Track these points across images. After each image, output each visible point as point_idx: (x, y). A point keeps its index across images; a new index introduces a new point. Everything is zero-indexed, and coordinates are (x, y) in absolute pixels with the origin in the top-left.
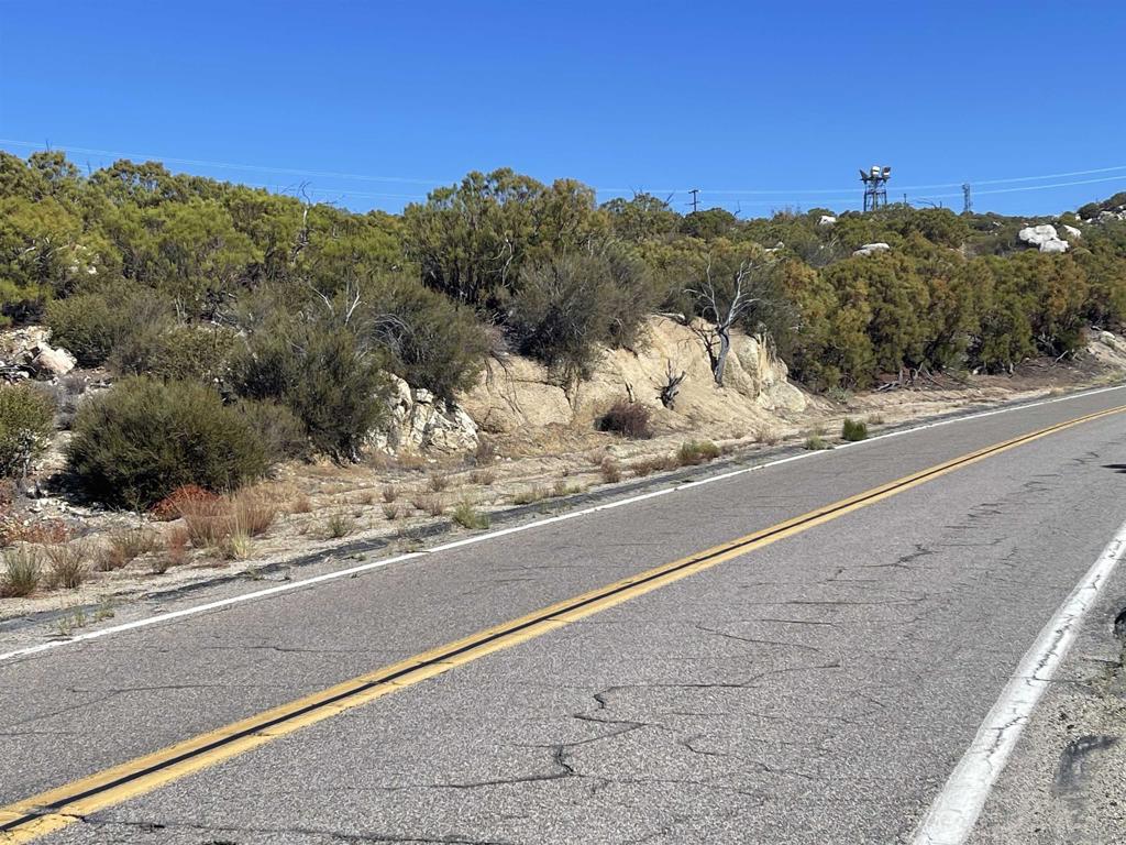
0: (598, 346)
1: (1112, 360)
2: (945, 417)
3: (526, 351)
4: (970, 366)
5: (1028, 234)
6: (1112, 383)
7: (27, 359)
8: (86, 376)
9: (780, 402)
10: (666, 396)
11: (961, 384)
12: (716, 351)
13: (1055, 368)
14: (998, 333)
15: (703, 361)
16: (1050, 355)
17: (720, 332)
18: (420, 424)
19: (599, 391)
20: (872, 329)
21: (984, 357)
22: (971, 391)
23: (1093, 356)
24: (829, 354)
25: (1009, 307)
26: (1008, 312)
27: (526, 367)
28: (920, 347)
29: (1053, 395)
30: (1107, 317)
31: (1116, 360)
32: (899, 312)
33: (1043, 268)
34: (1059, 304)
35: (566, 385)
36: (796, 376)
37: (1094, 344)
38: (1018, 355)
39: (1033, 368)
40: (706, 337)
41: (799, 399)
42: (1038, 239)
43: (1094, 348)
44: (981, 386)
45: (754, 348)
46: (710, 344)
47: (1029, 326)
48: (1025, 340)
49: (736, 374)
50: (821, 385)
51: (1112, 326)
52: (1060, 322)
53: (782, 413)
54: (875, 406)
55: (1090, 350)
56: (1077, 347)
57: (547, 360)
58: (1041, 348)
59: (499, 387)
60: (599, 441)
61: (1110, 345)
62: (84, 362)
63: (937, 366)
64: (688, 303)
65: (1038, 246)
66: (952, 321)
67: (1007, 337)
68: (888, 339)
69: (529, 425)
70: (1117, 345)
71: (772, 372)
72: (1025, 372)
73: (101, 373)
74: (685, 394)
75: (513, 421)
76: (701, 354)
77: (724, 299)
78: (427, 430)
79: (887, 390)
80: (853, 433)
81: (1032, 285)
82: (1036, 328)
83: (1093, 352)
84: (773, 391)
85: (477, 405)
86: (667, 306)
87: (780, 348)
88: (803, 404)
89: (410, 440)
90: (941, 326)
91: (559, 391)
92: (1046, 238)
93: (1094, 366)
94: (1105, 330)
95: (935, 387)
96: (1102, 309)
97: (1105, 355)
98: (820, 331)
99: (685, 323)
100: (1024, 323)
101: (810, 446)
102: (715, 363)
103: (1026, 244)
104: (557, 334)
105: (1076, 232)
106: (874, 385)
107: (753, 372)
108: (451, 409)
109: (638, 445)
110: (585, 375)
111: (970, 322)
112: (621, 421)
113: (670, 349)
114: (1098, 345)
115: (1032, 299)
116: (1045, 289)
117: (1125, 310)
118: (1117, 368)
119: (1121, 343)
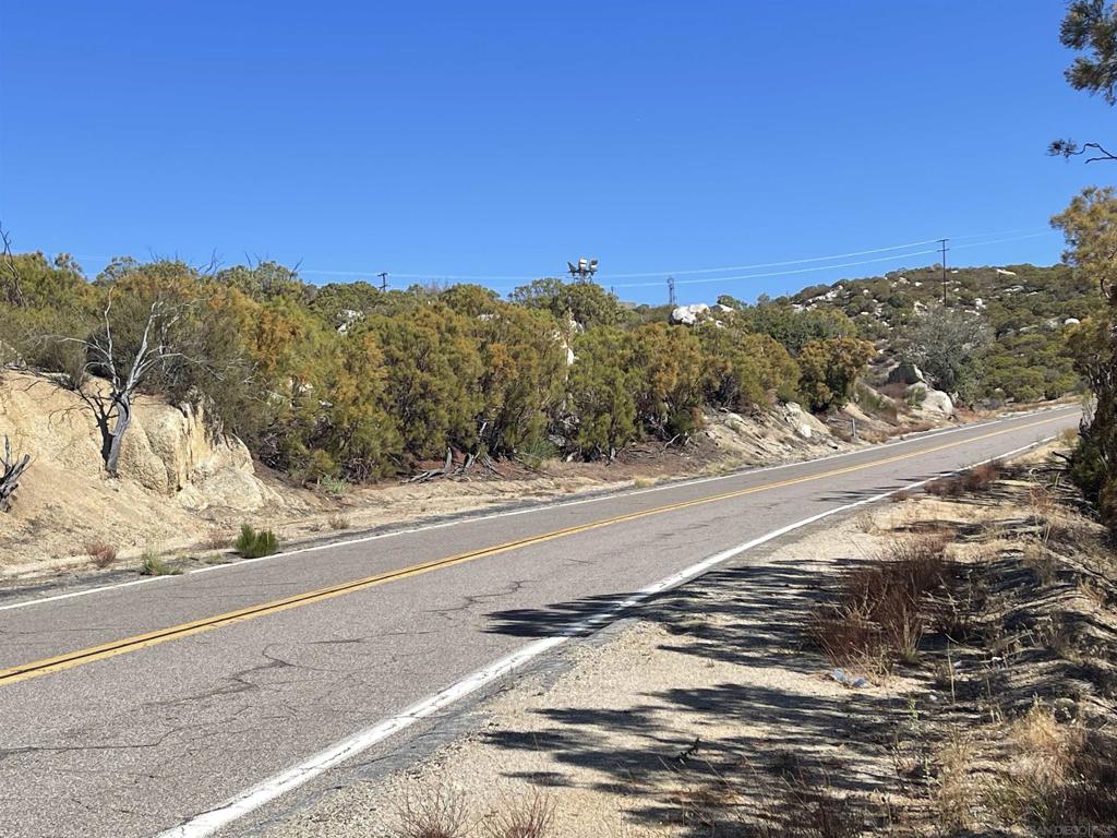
1: (734, 445)
4: (564, 451)
5: (682, 312)
6: (724, 472)
9: (218, 498)
12: (112, 423)
13: (665, 454)
14: (599, 413)
15: (89, 440)
16: (661, 440)
21: (580, 441)
23: (712, 441)
25: (611, 383)
26: (608, 388)
30: (737, 398)
31: (740, 446)
34: (669, 380)
37: (716, 427)
38: (619, 440)
39: (640, 454)
40: (101, 407)
42: (691, 319)
43: (714, 431)
46: (106, 417)
47: (632, 405)
48: (627, 422)
49: (140, 459)
51: (742, 409)
52: (672, 400)
55: (710, 434)
56: (691, 431)
58: (651, 431)
61: (735, 429)
63: (505, 451)
67: (607, 418)
68: (423, 416)
70: (743, 428)
72: (628, 459)
76: (88, 431)
79: (424, 480)
81: (640, 358)
82: (642, 408)
83: (712, 435)
84: (209, 484)
86: (48, 363)
88: (257, 500)
93: (712, 451)
94: (734, 412)
95: (493, 476)
96: (734, 389)
97: (727, 440)
99: (71, 386)
100: (626, 400)
101: (146, 572)
102: (109, 443)
103: (679, 324)
105: (728, 311)
106: (409, 474)
114: (718, 428)
115: (638, 373)
116: (652, 362)
117: (755, 390)
118: (738, 454)
119: (748, 426)
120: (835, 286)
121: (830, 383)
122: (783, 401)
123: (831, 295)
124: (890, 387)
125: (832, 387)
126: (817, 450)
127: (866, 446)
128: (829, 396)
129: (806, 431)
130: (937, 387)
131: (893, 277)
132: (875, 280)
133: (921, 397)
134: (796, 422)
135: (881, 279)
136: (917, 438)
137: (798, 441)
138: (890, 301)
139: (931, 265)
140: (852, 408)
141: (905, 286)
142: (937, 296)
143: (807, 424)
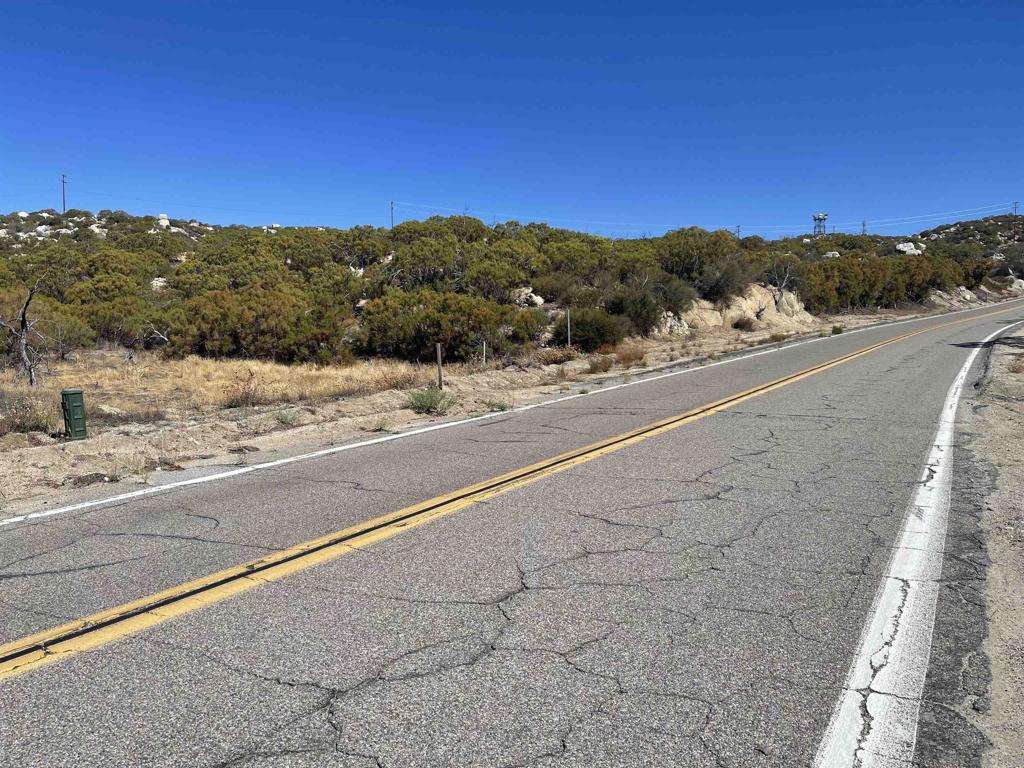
0: (734, 297)
1: (941, 303)
2: (872, 326)
3: (705, 297)
4: (876, 305)
5: (901, 247)
6: (942, 313)
7: (527, 300)
8: (549, 305)
9: (803, 318)
10: (758, 315)
11: (874, 312)
12: (777, 298)
13: (915, 306)
14: (890, 291)
15: (772, 302)
16: (913, 301)
17: (779, 290)
18: (668, 325)
19: (733, 313)
20: (837, 289)
21: (883, 301)
22: (879, 316)
23: (933, 301)
24: (821, 300)
25: (896, 280)
26: (895, 282)
27: (706, 304)
28: (857, 297)
29: (916, 317)
30: (939, 285)
31: (943, 303)
32: (850, 282)
33: (912, 263)
34: (919, 279)
35: (721, 311)
36: (807, 309)
37: (933, 296)
38: (898, 301)
39: (906, 306)
40: (773, 292)
41: (809, 318)
42: (905, 249)
43: (933, 298)
44: (883, 314)
45: (792, 297)
46: (775, 295)
47: (904, 288)
48: (902, 295)
49: (785, 307)
50: (817, 312)
51: (942, 289)
52: (919, 286)
53: (803, 323)
54: (839, 320)
56: (926, 297)
57: (713, 301)
58: (909, 298)
59: (696, 311)
60: (734, 332)
61: (941, 296)
62: (547, 301)
63: (864, 305)
64: (766, 278)
65: (905, 252)
66: (872, 286)
67: (894, 293)
68: (845, 294)
69: (707, 326)
70: (944, 296)
71: (799, 306)
72: (901, 308)
73: (553, 305)
74: (765, 315)
75: (701, 324)
76: (771, 299)
77: (781, 277)
78: (671, 327)
79: (843, 315)
80: (837, 331)
81: (907, 270)
82: (907, 290)
84: (799, 314)
85: (688, 318)
86: (758, 280)
87: (802, 298)
88: (812, 319)
89: (665, 331)
90: (867, 288)
91: (718, 313)
92: (908, 248)
93: (934, 306)
94: (939, 290)
95: (863, 314)
96: (939, 281)
97: (938, 301)
98: (817, 290)
99: (764, 287)
100: (902, 287)
101: (821, 336)
102: (776, 303)
103: (900, 252)
104: (718, 292)
105: (923, 246)
106: (837, 312)
107: (792, 306)
108: (680, 319)
109: (749, 334)
110: (728, 307)
111: (879, 287)
112: (742, 325)
113: (759, 297)
114: (935, 297)
115: (906, 277)
116: (913, 272)
117: (948, 282)
118: (944, 306)
119: (946, 296)
120: (955, 225)
121: (975, 277)
122: (958, 285)
123: (952, 229)
124: (997, 277)
125: (975, 279)
126: (974, 305)
127: (993, 304)
128: (973, 282)
129: (968, 297)
130: (1019, 278)
131: (986, 220)
132: (976, 222)
133: (1012, 282)
134: (963, 294)
135: (979, 222)
136: (1012, 300)
137: (965, 301)
138: (985, 232)
139: (1007, 213)
140: (982, 287)
141: (992, 225)
142: (1010, 229)
143: (968, 295)
